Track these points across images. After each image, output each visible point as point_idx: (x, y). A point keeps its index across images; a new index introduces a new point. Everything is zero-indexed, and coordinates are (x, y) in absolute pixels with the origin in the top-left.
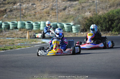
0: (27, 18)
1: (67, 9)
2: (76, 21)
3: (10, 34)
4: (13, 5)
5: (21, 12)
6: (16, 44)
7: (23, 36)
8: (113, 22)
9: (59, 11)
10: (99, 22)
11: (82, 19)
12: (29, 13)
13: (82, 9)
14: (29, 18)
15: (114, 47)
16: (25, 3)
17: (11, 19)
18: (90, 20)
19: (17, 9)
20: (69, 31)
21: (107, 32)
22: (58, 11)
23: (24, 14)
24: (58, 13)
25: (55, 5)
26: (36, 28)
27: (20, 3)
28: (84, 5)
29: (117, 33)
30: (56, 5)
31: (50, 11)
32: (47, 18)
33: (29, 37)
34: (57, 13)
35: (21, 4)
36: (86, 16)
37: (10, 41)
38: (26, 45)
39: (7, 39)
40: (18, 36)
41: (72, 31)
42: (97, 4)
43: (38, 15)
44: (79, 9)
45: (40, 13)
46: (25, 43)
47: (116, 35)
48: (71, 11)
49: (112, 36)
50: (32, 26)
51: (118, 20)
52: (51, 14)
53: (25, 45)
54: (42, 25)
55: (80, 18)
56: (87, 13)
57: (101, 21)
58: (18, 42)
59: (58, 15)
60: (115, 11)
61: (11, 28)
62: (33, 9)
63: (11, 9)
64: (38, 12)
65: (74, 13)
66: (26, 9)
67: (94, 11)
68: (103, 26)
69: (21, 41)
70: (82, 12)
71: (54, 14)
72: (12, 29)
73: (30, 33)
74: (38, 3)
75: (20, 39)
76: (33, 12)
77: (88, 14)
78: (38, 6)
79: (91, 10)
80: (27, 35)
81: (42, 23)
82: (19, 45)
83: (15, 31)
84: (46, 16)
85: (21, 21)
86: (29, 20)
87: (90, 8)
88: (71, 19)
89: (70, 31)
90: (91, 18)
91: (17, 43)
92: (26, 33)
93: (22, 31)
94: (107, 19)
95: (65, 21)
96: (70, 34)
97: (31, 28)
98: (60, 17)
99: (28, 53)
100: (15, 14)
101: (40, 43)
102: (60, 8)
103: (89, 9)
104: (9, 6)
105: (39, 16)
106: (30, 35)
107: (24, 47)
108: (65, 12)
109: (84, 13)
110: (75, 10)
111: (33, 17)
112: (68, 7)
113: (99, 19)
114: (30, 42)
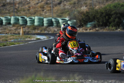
0: (20, 13)
1: (63, 3)
2: (72, 16)
3: (3, 29)
5: (15, 6)
6: (10, 40)
7: (17, 32)
8: (110, 16)
10: (96, 17)
11: (78, 13)
12: (23, 7)
13: (78, 3)
14: (23, 13)
17: (4, 14)
18: (86, 14)
19: (10, 3)
21: (104, 27)
22: (53, 5)
23: (18, 9)
24: (53, 7)
26: (30, 23)
29: (114, 28)
31: (44, 6)
32: (41, 13)
33: (23, 33)
36: (82, 11)
37: (3, 37)
40: (12, 32)
43: (32, 10)
44: (75, 3)
45: (35, 8)
46: (19, 40)
47: (113, 30)
48: (67, 5)
49: (109, 31)
50: (26, 22)
51: (116, 14)
52: (45, 8)
53: (19, 41)
54: (36, 21)
55: (76, 13)
56: (83, 7)
59: (53, 9)
60: (112, 5)
61: (4, 24)
62: (27, 3)
63: (4, 3)
64: (33, 7)
65: (70, 8)
66: (19, 3)
67: (90, 6)
68: (100, 21)
70: (78, 7)
71: (49, 9)
73: (24, 29)
75: (13, 36)
76: (27, 6)
77: (84, 9)
79: (88, 4)
80: (20, 31)
81: (36, 18)
82: (12, 42)
83: (8, 27)
84: (40, 11)
85: (14, 16)
86: (22, 16)
88: (67, 14)
90: (87, 12)
91: (11, 39)
92: (20, 29)
93: (16, 26)
94: (104, 14)
95: (60, 17)
98: (55, 11)
99: (22, 50)
100: (8, 9)
101: (34, 39)
102: (55, 2)
103: (86, 4)
106: (24, 30)
107: (17, 44)
108: (60, 6)
109: (80, 8)
110: (71, 4)
111: (26, 12)
112: (63, 1)
113: (96, 14)
114: (24, 39)
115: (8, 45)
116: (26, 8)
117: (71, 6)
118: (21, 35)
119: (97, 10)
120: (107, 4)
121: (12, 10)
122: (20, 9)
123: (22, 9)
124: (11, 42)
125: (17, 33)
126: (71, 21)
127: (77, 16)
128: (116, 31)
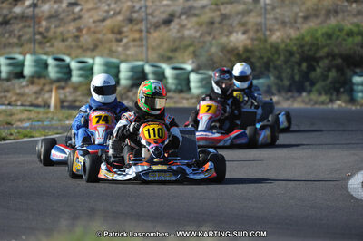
0: (52, 46)
1: (176, 21)
2: (203, 59)
4: (10, 3)
5: (37, 27)
7: (39, 101)
8: (315, 64)
9: (152, 26)
10: (272, 64)
11: (222, 51)
12: (59, 30)
13: (220, 23)
14: (59, 44)
16: (49, 1)
17: (5, 46)
18: (245, 56)
19: (23, 17)
20: (179, 87)
21: (296, 94)
22: (149, 26)
23: (46, 34)
24: (148, 32)
25: (141, 8)
26: (81, 76)
28: (227, 9)
29: (323, 98)
30: (144, 9)
31: (123, 27)
32: (114, 48)
33: (59, 105)
34: (144, 34)
35: (35, 1)
36: (232, 45)
38: (49, 128)
40: (25, 101)
41: (189, 89)
42: (268, 7)
43: (86, 37)
44: (212, 23)
45: (95, 32)
46: (46, 123)
48: (189, 26)
49: (309, 107)
50: (67, 71)
51: (330, 58)
52: (126, 34)
53: (44, 128)
54: (97, 69)
55: (214, 50)
56: (235, 34)
57: (277, 60)
58: (23, 118)
59: (147, 38)
60: (320, 33)
61: (4, 75)
62: (71, 17)
63: (5, 16)
64: (89, 29)
65: (198, 35)
67: (257, 31)
68: (284, 75)
69: (32, 115)
70: (221, 33)
71: (137, 36)
72: (8, 80)
73: (61, 91)
74: (86, 1)
75: (30, 111)
76: (72, 28)
77: (238, 39)
78: (89, 10)
79: (250, 26)
80: (50, 97)
81: (98, 61)
82: (25, 128)
83: (17, 86)
84: (111, 41)
85: (34, 53)
86: (58, 53)
87: (245, 19)
88: (187, 53)
89: (185, 88)
90: (246, 50)
91: (21, 120)
92: (50, 91)
93: (39, 84)
94: (297, 56)
95: (168, 59)
96: (184, 98)
97: (66, 77)
98: (154, 44)
100: (16, 32)
102: (154, 17)
103: (243, 24)
104: (1, 8)
105: (89, 40)
106: (62, 96)
107: (42, 135)
108: (170, 30)
109: (227, 36)
110: (200, 25)
111: (70, 42)
112: (177, 14)
113: (273, 55)
114: (60, 120)
115: (12, 137)
116: (69, 31)
117: (200, 32)
118: (52, 108)
119: (277, 43)
120: (306, 27)
121: (27, 37)
123: (58, 34)
124: (21, 128)
125: (42, 104)
126: (198, 73)
127: (216, 59)
128: (330, 106)
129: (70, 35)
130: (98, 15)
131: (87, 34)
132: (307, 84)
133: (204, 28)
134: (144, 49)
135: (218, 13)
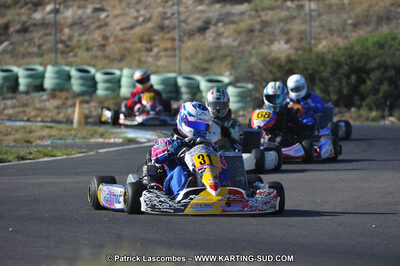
0: (75, 56)
1: (212, 28)
2: (242, 71)
3: (19, 106)
4: (30, 9)
5: (58, 35)
6: (39, 142)
7: (61, 117)
8: (365, 76)
9: (185, 34)
10: (317, 77)
11: (262, 62)
12: (84, 38)
13: (261, 31)
14: (83, 54)
15: (340, 157)
16: (72, 6)
17: (24, 56)
18: (287, 68)
19: (44, 24)
21: (344, 110)
22: (182, 34)
23: (68, 43)
24: (181, 40)
25: (173, 14)
26: (107, 89)
27: (55, 4)
28: (268, 16)
29: (374, 114)
30: (176, 15)
31: (154, 35)
32: (143, 59)
33: (83, 120)
34: (177, 42)
35: (57, 6)
36: (273, 54)
37: (17, 130)
38: (72, 146)
39: (9, 123)
40: (46, 116)
42: (314, 14)
43: (113, 46)
44: (251, 31)
45: (122, 41)
46: (68, 141)
47: (374, 120)
48: (226, 34)
50: (92, 84)
51: (382, 70)
52: (156, 43)
53: (67, 147)
54: (125, 81)
55: (253, 60)
56: (276, 43)
57: (323, 72)
58: (43, 136)
59: (180, 48)
60: (370, 41)
61: (22, 88)
62: (96, 24)
63: (24, 23)
64: (116, 37)
65: (236, 44)
66: (73, 25)
67: (301, 40)
68: (331, 89)
69: (54, 132)
70: (262, 42)
71: (169, 45)
72: (27, 93)
73: (86, 106)
74: (114, 6)
75: (51, 127)
76: (97, 35)
77: (281, 49)
78: (116, 16)
79: (293, 34)
80: (74, 112)
81: (126, 72)
82: (46, 146)
83: (36, 100)
84: (140, 50)
85: (55, 64)
86: (82, 64)
88: (224, 65)
90: (289, 61)
91: (42, 138)
92: (74, 105)
93: (60, 98)
94: (346, 67)
95: (203, 71)
97: (90, 90)
98: (188, 54)
99: (76, 174)
100: (36, 40)
101: (117, 140)
102: (188, 24)
103: (286, 32)
104: (19, 15)
105: (116, 49)
106: (86, 112)
107: (63, 154)
108: (204, 39)
109: (268, 45)
110: (239, 33)
111: (95, 52)
112: (213, 22)
113: (319, 67)
114: (84, 138)
115: (31, 157)
116: (94, 39)
117: (239, 40)
118: (75, 125)
119: (324, 53)
120: (355, 35)
121: (48, 46)
122: (74, 42)
123: (82, 43)
124: (41, 146)
125: (64, 120)
126: (236, 87)
127: (256, 71)
128: (382, 123)
129: (96, 44)
130: (126, 22)
131: (113, 43)
132: (356, 98)
133: (243, 37)
134: (177, 59)
135: (258, 20)
